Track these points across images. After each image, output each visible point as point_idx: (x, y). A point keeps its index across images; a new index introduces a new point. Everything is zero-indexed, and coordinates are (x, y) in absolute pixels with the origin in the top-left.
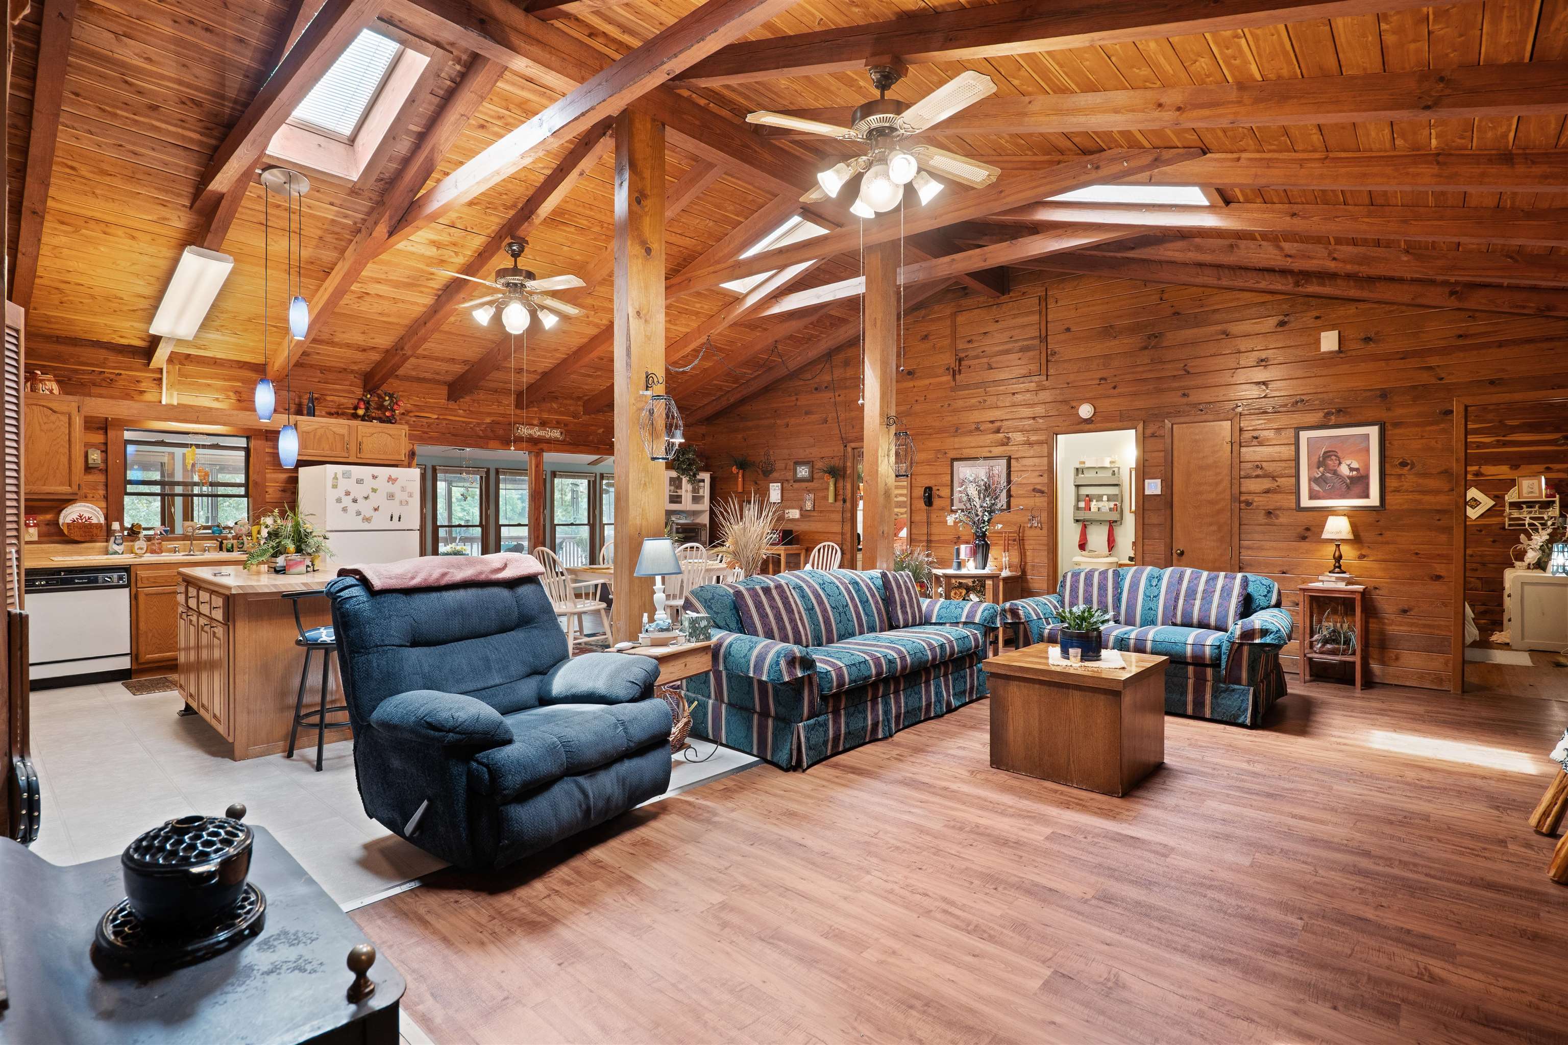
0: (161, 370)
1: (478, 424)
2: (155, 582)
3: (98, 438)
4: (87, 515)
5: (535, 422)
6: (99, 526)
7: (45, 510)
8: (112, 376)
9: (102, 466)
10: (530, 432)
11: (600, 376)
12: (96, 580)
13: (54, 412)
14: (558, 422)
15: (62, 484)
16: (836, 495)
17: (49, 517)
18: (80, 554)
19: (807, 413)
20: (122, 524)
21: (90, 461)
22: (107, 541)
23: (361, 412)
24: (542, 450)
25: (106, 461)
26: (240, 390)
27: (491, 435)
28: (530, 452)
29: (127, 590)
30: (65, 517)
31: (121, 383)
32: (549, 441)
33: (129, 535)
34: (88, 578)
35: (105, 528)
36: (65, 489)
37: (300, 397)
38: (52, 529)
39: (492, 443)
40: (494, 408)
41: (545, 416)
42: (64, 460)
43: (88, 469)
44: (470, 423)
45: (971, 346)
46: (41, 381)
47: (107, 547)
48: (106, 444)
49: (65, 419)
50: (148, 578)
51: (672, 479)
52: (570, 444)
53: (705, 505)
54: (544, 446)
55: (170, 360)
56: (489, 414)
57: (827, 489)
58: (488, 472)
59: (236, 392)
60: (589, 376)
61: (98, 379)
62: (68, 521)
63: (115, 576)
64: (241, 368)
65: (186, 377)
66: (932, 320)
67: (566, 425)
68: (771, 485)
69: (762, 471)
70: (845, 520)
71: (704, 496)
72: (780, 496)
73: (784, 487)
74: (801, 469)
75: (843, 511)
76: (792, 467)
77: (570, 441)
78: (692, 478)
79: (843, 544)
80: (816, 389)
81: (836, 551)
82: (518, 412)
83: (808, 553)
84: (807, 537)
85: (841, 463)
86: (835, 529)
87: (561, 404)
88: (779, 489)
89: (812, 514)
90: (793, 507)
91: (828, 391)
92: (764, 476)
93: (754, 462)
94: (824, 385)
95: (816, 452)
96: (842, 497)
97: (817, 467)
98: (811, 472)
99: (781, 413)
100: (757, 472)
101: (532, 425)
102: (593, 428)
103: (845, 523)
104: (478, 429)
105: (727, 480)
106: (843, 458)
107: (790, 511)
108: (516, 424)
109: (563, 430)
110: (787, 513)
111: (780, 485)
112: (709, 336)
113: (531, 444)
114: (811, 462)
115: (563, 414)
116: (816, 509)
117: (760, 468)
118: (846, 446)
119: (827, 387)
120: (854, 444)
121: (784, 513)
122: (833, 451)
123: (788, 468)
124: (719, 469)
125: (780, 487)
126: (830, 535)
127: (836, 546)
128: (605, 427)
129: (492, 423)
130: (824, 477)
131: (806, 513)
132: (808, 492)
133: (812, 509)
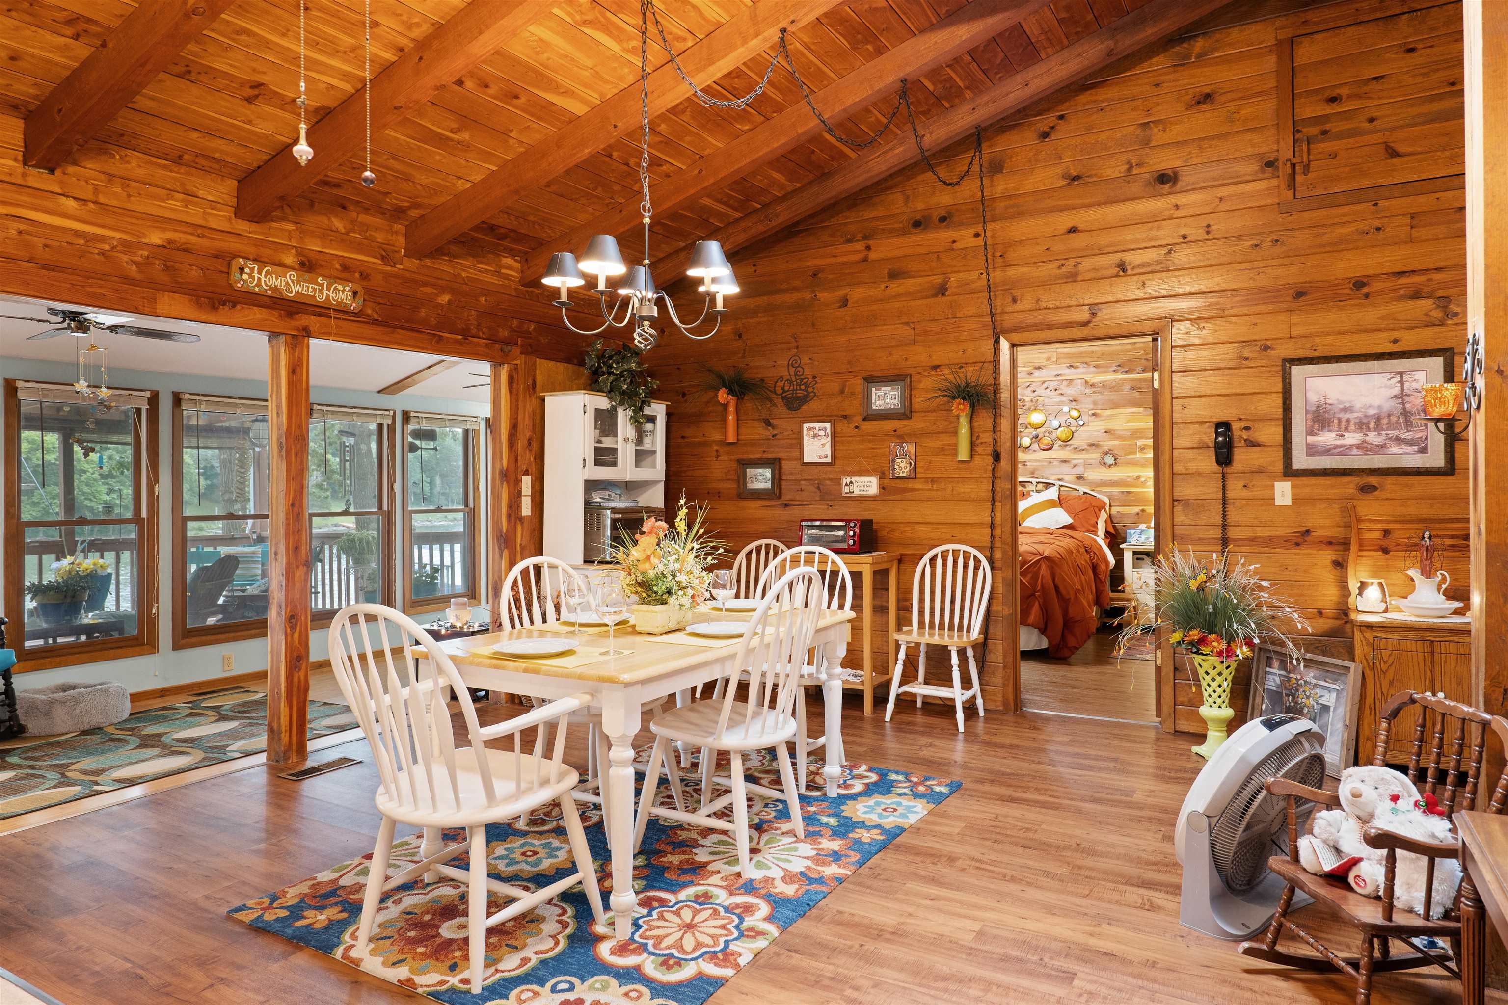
1: (127, 244)
5: (289, 259)
10: (275, 282)
11: (465, 147)
14: (346, 268)
16: (973, 445)
19: (894, 275)
24: (307, 333)
27: (165, 278)
28: (273, 335)
32: (322, 310)
39: (165, 301)
40: (174, 207)
41: (314, 246)
44: (102, 239)
45: (1337, 108)
51: (599, 413)
52: (376, 322)
53: (657, 470)
54: (312, 321)
56: (161, 222)
57: (955, 433)
58: (154, 400)
60: (440, 141)
66: (1224, 60)
67: (364, 277)
68: (806, 426)
69: (783, 398)
70: (998, 497)
71: (654, 452)
72: (827, 450)
73: (839, 429)
74: (881, 393)
75: (994, 478)
76: (858, 389)
77: (376, 316)
78: (631, 413)
79: (992, 548)
80: (917, 224)
81: (977, 562)
82: (243, 226)
83: (903, 567)
84: (897, 534)
85: (986, 378)
86: (970, 516)
87: (353, 222)
88: (826, 435)
89: (910, 486)
90: (862, 472)
91: (946, 227)
92: (789, 409)
93: (762, 380)
94: (936, 215)
95: (920, 355)
96: (990, 449)
97: (922, 385)
98: (907, 398)
99: (830, 277)
100: (771, 400)
101: (280, 264)
102: (428, 290)
103: (998, 504)
104: (125, 258)
105: (698, 418)
106: (991, 367)
107: (854, 480)
108: (235, 256)
109: (358, 288)
110: (846, 485)
111: (828, 425)
112: (783, 31)
113: (276, 313)
114: (906, 376)
115: (359, 248)
116: (923, 475)
117: (779, 391)
118: (997, 341)
119: (943, 219)
120: (1017, 337)
121: (840, 484)
122: (964, 352)
123: (846, 390)
124: (684, 395)
125: (829, 431)
126: (956, 529)
127: (974, 552)
128: (453, 291)
129: (169, 246)
130: (942, 407)
131: (894, 484)
132: (901, 438)
133: (912, 476)
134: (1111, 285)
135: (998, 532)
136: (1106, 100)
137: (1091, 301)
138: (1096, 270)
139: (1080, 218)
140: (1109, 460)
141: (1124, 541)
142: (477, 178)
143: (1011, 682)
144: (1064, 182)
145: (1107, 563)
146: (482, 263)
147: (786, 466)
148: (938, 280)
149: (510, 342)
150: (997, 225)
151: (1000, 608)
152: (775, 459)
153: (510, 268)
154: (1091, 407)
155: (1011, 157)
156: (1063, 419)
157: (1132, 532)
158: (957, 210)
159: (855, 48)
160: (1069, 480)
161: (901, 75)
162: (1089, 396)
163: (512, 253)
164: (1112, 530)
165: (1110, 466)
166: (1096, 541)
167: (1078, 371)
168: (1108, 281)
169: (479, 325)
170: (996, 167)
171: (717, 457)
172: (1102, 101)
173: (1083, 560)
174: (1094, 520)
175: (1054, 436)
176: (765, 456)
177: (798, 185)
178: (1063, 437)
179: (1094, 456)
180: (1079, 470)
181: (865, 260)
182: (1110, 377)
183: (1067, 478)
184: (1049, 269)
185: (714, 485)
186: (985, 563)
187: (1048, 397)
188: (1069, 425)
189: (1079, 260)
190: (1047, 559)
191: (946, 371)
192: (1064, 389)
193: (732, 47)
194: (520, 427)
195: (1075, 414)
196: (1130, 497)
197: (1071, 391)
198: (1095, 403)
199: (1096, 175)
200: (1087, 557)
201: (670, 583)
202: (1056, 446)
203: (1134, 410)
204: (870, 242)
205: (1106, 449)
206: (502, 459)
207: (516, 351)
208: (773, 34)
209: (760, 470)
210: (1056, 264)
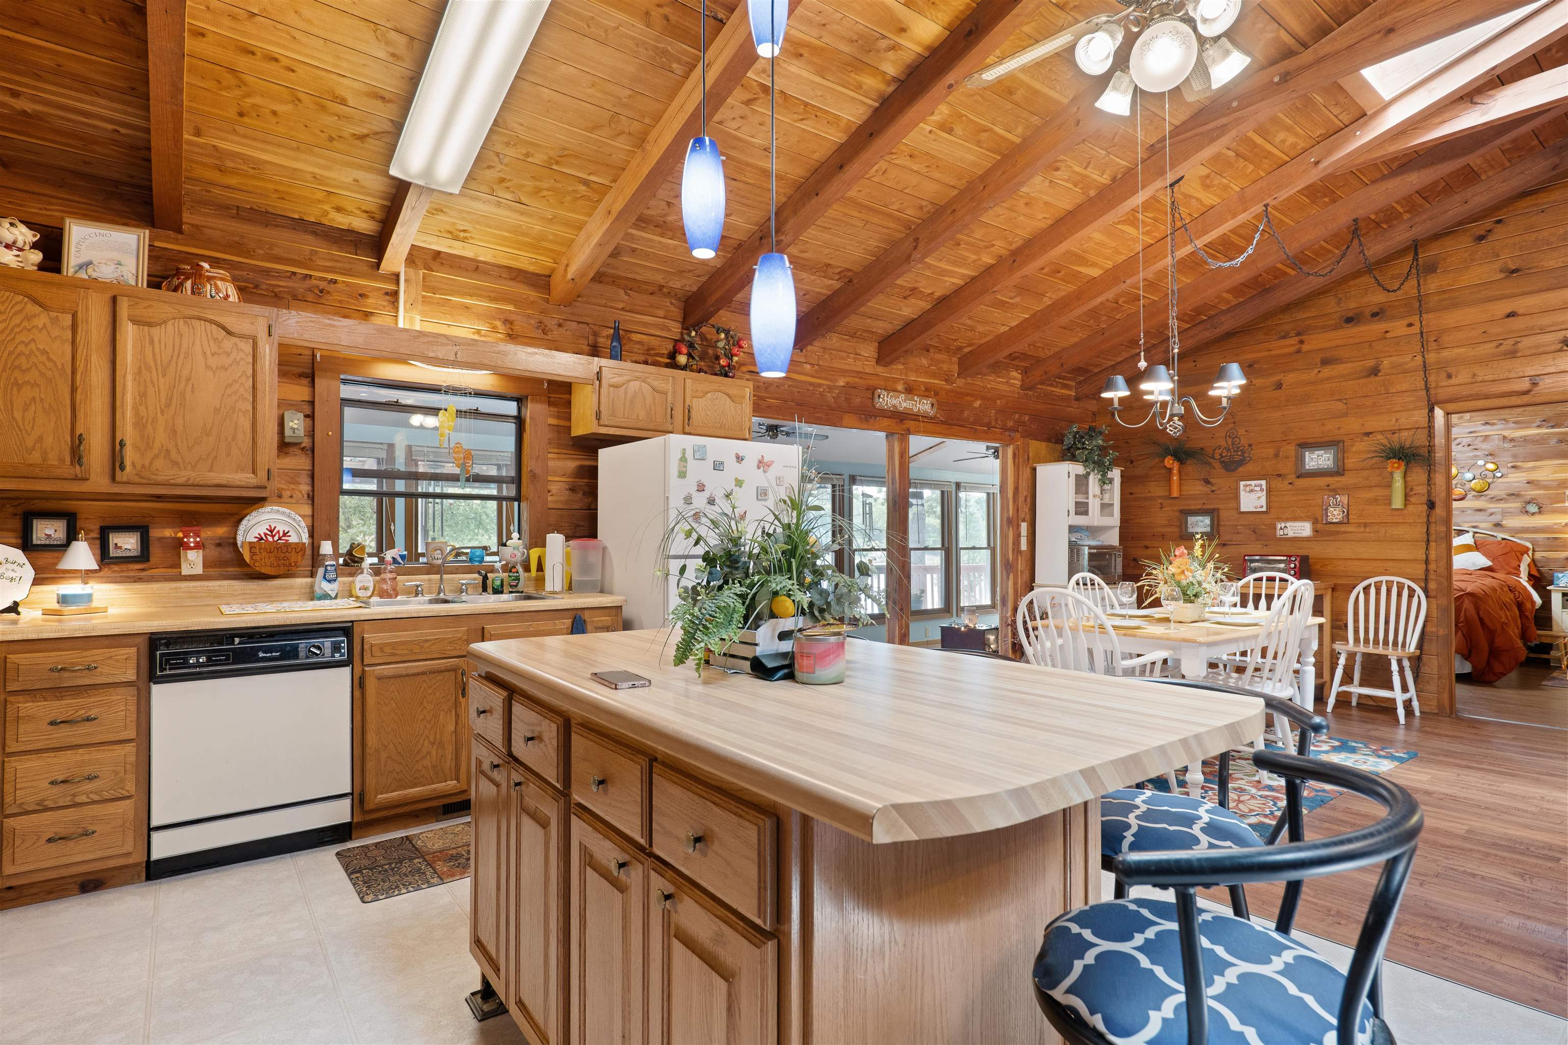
0: (397, 276)
1: (830, 387)
2: (393, 654)
3: (300, 392)
4: (281, 528)
5: (900, 387)
6: (299, 547)
7: (215, 519)
8: (322, 284)
9: (306, 442)
10: (895, 402)
11: (1014, 306)
12: (293, 653)
13: (229, 333)
14: (928, 389)
15: (240, 469)
16: (1407, 496)
17: (221, 531)
18: (270, 598)
20: (335, 546)
21: (288, 432)
22: (313, 575)
23: (682, 359)
24: (909, 432)
25: (311, 433)
26: (513, 317)
27: (846, 405)
28: (890, 434)
29: (347, 671)
30: (246, 532)
31: (336, 296)
32: (916, 417)
33: (346, 564)
34: (281, 649)
35: (309, 552)
36: (245, 478)
37: (596, 334)
38: (227, 553)
39: (847, 418)
40: (850, 363)
41: (913, 377)
42: (245, 423)
43: (284, 446)
44: (820, 385)
46: (209, 279)
47: (312, 586)
48: (312, 403)
49: (247, 347)
50: (381, 647)
51: (1077, 478)
52: (942, 423)
54: (911, 425)
55: (411, 260)
56: (844, 372)
57: (1389, 486)
59: (506, 322)
61: (300, 287)
62: (251, 538)
63: (327, 643)
64: (513, 279)
65: (434, 290)
67: (937, 393)
68: (1242, 483)
69: (1221, 462)
70: (1432, 538)
71: (1112, 505)
72: (1263, 501)
73: (1273, 486)
74: (1314, 456)
75: (1428, 523)
76: (1293, 453)
77: (942, 419)
78: (1099, 477)
79: (1426, 580)
80: (1349, 320)
81: (1412, 592)
82: (880, 370)
83: (1336, 594)
84: (1329, 568)
85: (1421, 439)
86: (1402, 553)
87: (932, 359)
88: (1262, 490)
89: (1343, 529)
90: (1295, 519)
91: (1379, 320)
92: (1227, 470)
93: (1202, 449)
94: (1368, 312)
95: (1353, 424)
96: (1424, 499)
97: (1354, 449)
98: (1340, 460)
99: (1265, 366)
100: (1210, 464)
101: (895, 391)
102: (969, 398)
103: (1433, 544)
104: (829, 395)
105: (1143, 479)
106: (1426, 431)
107: (1288, 524)
108: (877, 388)
109: (934, 401)
110: (1281, 529)
111: (1263, 482)
112: (1266, 206)
113: (894, 421)
114: (1339, 442)
115: (934, 375)
116: (1356, 521)
117: (1217, 456)
118: (1431, 410)
119: (1375, 315)
120: (1451, 407)
121: (1275, 528)
122: (1397, 420)
123: (1281, 454)
124: (1132, 462)
125: (1264, 487)
126: (1390, 564)
127: (1408, 582)
128: (983, 398)
129: (848, 386)
130: (1376, 466)
131: (1327, 527)
132: (1334, 491)
133: (1345, 521)
134: (1554, 359)
135: (1432, 567)
136: (1548, 203)
137: (1532, 373)
138: (1537, 347)
139: (1519, 305)
140: (1533, 508)
141: (1551, 583)
142: (1014, 324)
143: (1447, 690)
144: (1502, 275)
145: (1533, 602)
146: (999, 377)
147: (1224, 514)
148: (1371, 363)
149: (1014, 430)
150: (1431, 316)
151: (1434, 629)
152: (1214, 510)
153: (1015, 379)
154: (1511, 459)
155: (1444, 259)
156: (1477, 472)
157: (1560, 575)
158: (1390, 306)
159: (1313, 202)
160: (1485, 526)
161: (1354, 217)
162: (1508, 450)
163: (1016, 368)
164: (1535, 573)
165: (1533, 514)
166: (1520, 582)
167: (1495, 427)
168: (1551, 356)
169: (996, 419)
170: (1431, 268)
171: (1162, 508)
172: (1543, 204)
173: (1508, 597)
174: (1515, 564)
175: (1468, 486)
176: (1205, 507)
177: (1242, 300)
178: (1478, 488)
179: (1515, 505)
180: (1496, 518)
181: (1299, 351)
182: (1532, 432)
183: (1482, 525)
184: (1487, 349)
185: (1160, 530)
186: (1419, 591)
187: (1460, 452)
188: (1484, 477)
189: (1518, 339)
190: (1470, 594)
191: (1380, 437)
192: (1478, 443)
193: (1223, 221)
194: (1020, 488)
195: (1491, 466)
196: (1557, 542)
197: (1486, 446)
198: (1515, 456)
199: (1536, 267)
200: (1512, 596)
201: (1196, 589)
202: (1469, 496)
203: (1562, 461)
204: (1303, 337)
205: (1528, 498)
206: (1008, 510)
207: (1018, 435)
208: (1258, 208)
209: (1200, 518)
210: (1494, 344)
